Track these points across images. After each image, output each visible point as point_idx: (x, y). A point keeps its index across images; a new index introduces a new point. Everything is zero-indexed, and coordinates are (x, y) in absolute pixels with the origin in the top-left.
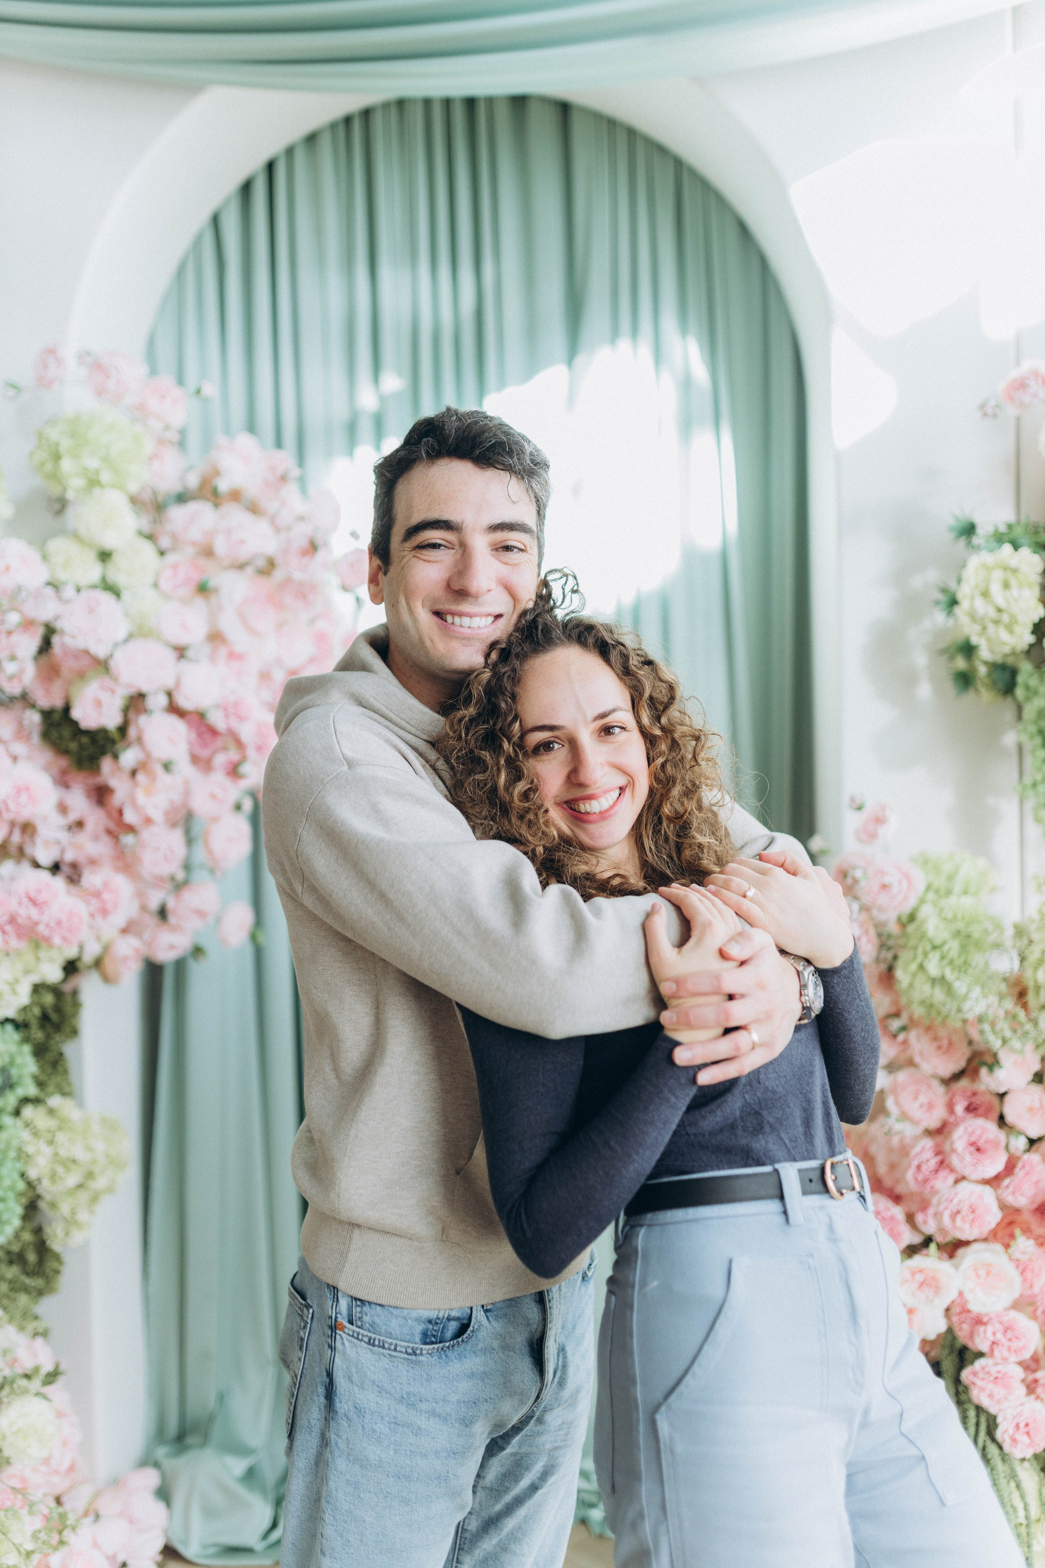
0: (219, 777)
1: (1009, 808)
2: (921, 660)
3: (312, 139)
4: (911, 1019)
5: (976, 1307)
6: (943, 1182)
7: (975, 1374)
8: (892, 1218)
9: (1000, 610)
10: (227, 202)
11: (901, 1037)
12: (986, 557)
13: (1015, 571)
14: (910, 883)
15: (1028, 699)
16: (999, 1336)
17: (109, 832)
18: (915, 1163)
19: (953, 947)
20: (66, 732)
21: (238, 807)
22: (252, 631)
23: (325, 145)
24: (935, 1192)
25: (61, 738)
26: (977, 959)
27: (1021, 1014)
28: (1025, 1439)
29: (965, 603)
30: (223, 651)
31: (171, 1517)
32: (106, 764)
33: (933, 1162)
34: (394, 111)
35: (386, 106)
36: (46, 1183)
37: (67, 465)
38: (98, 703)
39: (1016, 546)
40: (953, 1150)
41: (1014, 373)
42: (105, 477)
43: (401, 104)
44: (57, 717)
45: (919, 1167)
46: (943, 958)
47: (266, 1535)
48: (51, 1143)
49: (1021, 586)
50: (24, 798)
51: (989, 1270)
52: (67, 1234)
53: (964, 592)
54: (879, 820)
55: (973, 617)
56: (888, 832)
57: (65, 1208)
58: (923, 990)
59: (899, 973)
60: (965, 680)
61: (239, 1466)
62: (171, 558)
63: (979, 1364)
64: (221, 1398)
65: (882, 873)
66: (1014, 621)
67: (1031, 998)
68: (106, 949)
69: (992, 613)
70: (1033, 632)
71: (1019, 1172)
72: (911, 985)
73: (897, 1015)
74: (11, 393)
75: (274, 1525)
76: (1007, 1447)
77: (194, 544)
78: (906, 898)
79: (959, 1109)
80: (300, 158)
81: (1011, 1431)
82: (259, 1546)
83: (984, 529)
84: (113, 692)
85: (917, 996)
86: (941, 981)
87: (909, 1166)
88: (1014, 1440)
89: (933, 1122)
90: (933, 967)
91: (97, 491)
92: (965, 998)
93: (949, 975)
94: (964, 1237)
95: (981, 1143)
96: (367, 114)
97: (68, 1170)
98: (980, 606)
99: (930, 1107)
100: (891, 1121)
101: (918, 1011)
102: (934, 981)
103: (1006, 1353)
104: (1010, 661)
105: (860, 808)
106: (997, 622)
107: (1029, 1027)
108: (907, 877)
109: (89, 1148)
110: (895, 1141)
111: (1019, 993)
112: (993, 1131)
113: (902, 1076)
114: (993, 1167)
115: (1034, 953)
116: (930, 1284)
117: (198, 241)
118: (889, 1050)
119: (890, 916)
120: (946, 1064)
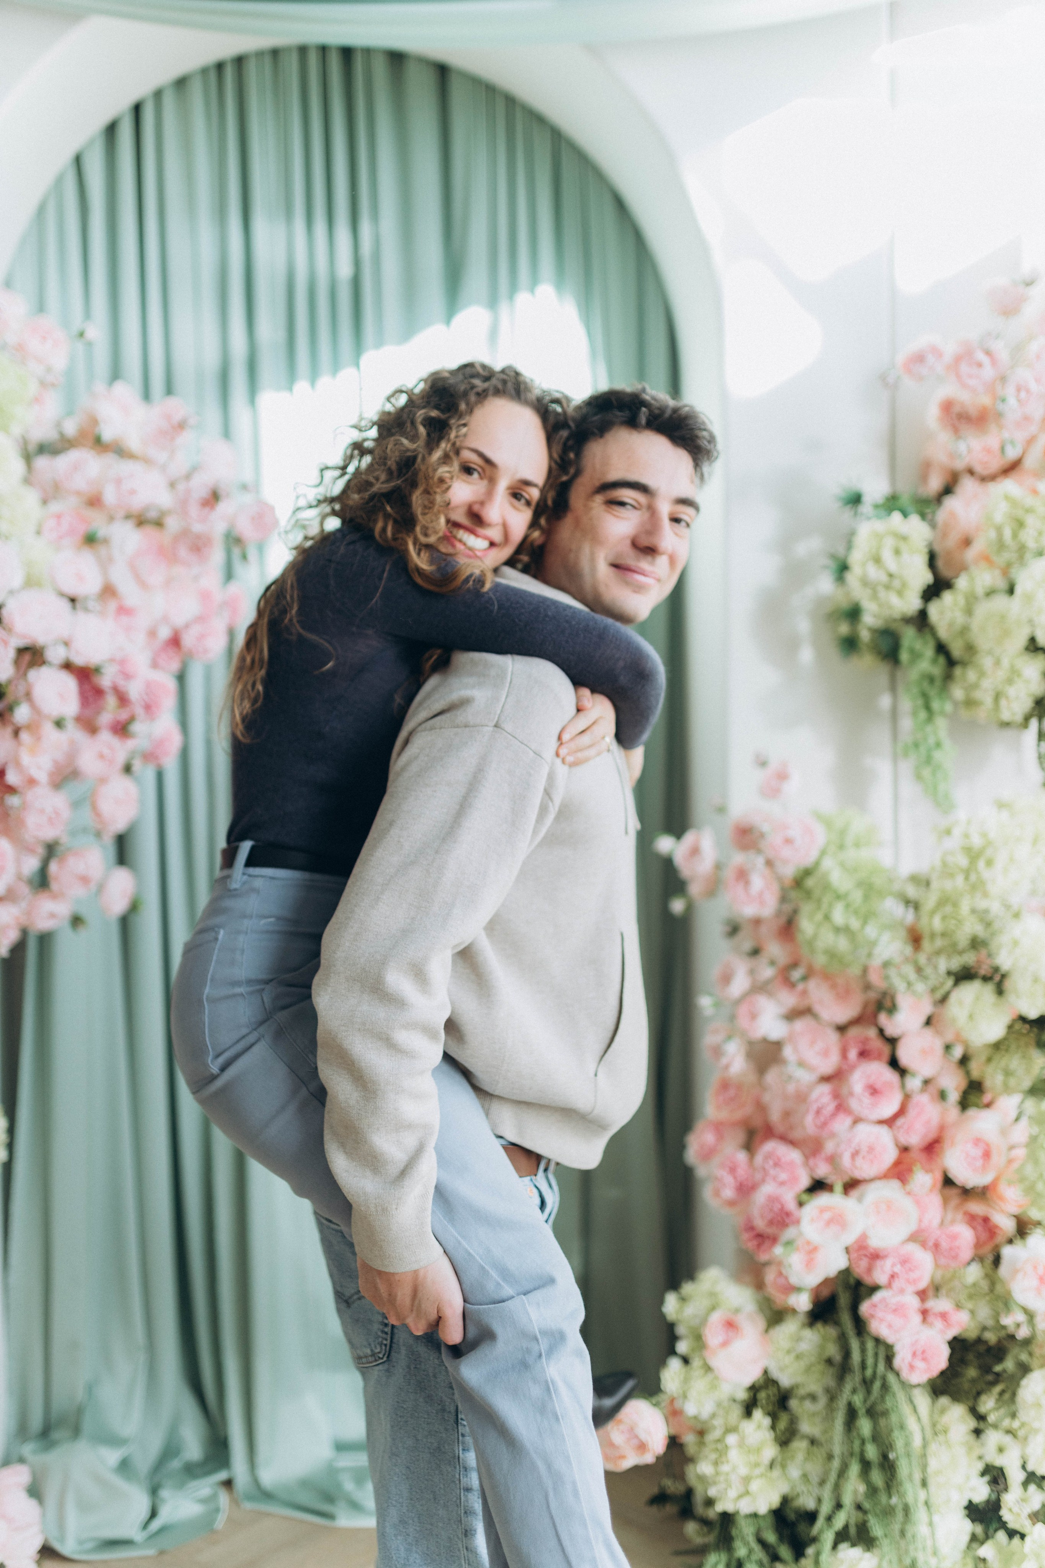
0: (106, 736)
1: (883, 767)
2: (804, 626)
3: (181, 83)
4: (811, 968)
5: (875, 1242)
6: (841, 1124)
7: (875, 1306)
8: (794, 1162)
9: (891, 575)
10: (90, 143)
11: (800, 987)
12: (875, 525)
13: (904, 538)
14: (812, 837)
15: (910, 666)
16: (898, 1269)
18: (815, 1107)
19: (857, 896)
21: (128, 769)
22: (143, 584)
23: (196, 90)
24: (833, 1135)
26: (880, 907)
28: (922, 1364)
29: (856, 569)
30: (112, 605)
31: (44, 1515)
33: (831, 1107)
34: (268, 60)
35: (260, 54)
39: (905, 515)
40: (851, 1094)
41: (913, 347)
43: (275, 53)
45: (818, 1112)
46: (848, 906)
47: (146, 1526)
49: (910, 553)
51: (889, 1205)
53: (856, 558)
54: (782, 776)
55: (865, 582)
56: (792, 787)
58: (827, 939)
59: (801, 924)
60: (850, 644)
61: (112, 1456)
62: (55, 507)
63: (878, 1297)
64: (90, 1389)
65: (786, 827)
66: (904, 585)
67: (926, 944)
69: (884, 578)
70: (921, 598)
71: (912, 1112)
72: (814, 935)
73: (795, 965)
75: (153, 1514)
76: (905, 1374)
77: (78, 493)
78: (808, 850)
79: (853, 1054)
80: (169, 101)
81: (909, 1357)
82: (138, 1536)
83: (870, 498)
84: (6, 643)
85: (820, 944)
86: (845, 930)
87: (807, 1111)
88: (912, 1367)
89: (828, 1069)
90: (839, 916)
92: (873, 944)
93: (855, 924)
94: (862, 1176)
95: (878, 1086)
96: (240, 61)
100: (788, 1067)
101: (820, 960)
102: (837, 930)
103: (904, 1284)
104: (895, 626)
105: (763, 765)
106: (888, 587)
108: (807, 832)
110: (792, 1088)
111: (916, 939)
112: (889, 1075)
113: (800, 1025)
114: (889, 1108)
115: (930, 901)
116: (837, 1221)
117: (59, 181)
118: (789, 999)
119: (789, 871)
120: (843, 1013)
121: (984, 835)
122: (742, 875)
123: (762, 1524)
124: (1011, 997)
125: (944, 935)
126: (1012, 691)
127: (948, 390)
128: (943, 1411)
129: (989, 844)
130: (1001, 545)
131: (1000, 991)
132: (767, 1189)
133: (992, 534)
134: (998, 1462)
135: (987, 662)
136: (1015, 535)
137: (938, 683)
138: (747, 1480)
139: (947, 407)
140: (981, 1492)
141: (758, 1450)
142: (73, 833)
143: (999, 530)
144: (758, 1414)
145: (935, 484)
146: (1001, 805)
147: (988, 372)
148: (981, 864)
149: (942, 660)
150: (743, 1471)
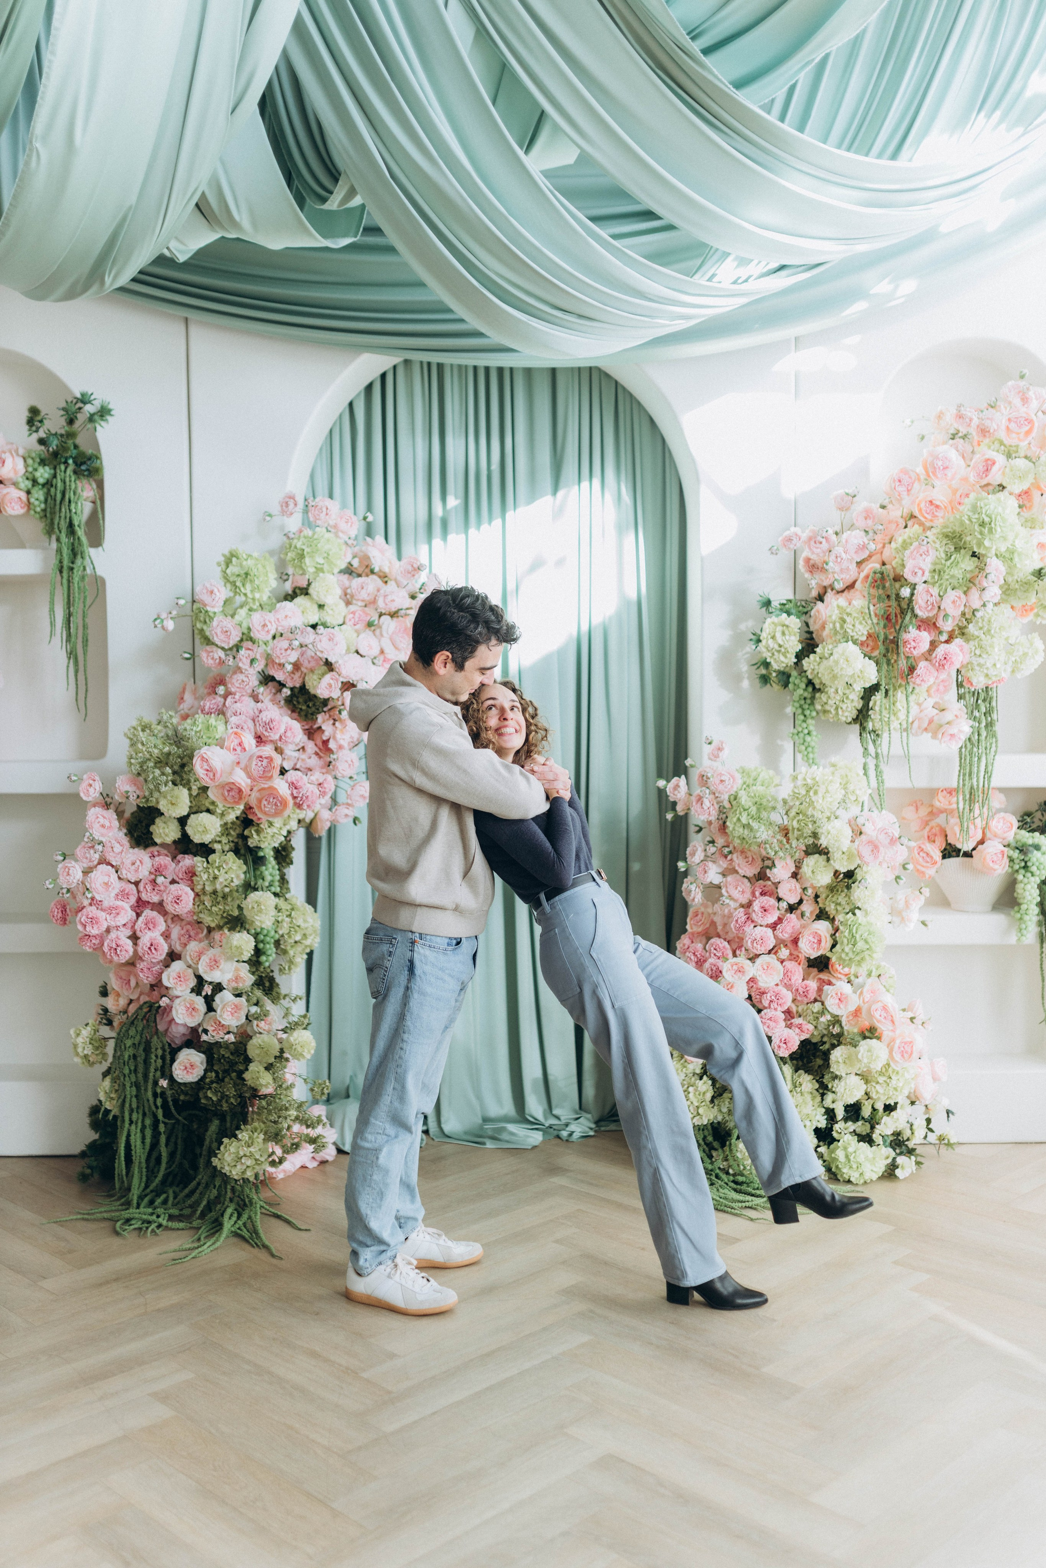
1: (788, 746)
2: (744, 668)
4: (735, 848)
5: (762, 985)
6: (749, 928)
8: (724, 947)
9: (780, 646)
11: (729, 858)
12: (774, 619)
13: (787, 626)
14: (734, 780)
15: (795, 690)
16: (773, 998)
17: (316, 754)
19: (753, 810)
20: (301, 700)
22: (396, 648)
24: (744, 932)
25: (298, 703)
26: (764, 814)
27: (785, 841)
28: (784, 1046)
29: (764, 642)
32: (320, 718)
33: (744, 918)
36: (286, 937)
37: (307, 560)
38: (330, 686)
39: (789, 614)
40: (754, 912)
41: (787, 533)
42: (326, 567)
44: (296, 691)
46: (749, 815)
48: (289, 916)
49: (790, 635)
50: (289, 734)
51: (768, 966)
52: (290, 969)
53: (763, 636)
54: (720, 749)
55: (768, 648)
56: (724, 754)
57: (291, 953)
58: (741, 832)
59: (728, 823)
60: (765, 679)
62: (352, 608)
65: (721, 775)
66: (788, 650)
67: (790, 835)
68: (316, 815)
69: (776, 647)
70: (797, 656)
71: (785, 922)
72: (734, 829)
73: (728, 846)
74: (268, 518)
77: (363, 601)
78: (732, 787)
79: (757, 894)
81: (778, 1043)
83: (775, 604)
84: (337, 680)
85: (736, 834)
86: (747, 826)
87: (733, 922)
89: (744, 901)
90: (744, 820)
91: (321, 575)
92: (757, 831)
93: (751, 822)
94: (758, 953)
95: (767, 908)
97: (296, 931)
98: (771, 643)
99: (743, 892)
100: (724, 898)
101: (737, 842)
102: (744, 826)
103: (776, 1006)
104: (787, 670)
105: (710, 743)
106: (779, 651)
107: (787, 846)
108: (733, 777)
109: (305, 921)
110: (726, 911)
111: (785, 832)
112: (772, 901)
113: (729, 878)
114: (772, 918)
115: (792, 813)
116: (740, 971)
117: (341, 416)
118: (724, 864)
119: (725, 797)
120: (751, 871)
121: (814, 779)
122: (700, 799)
123: (706, 1133)
124: (832, 862)
125: (799, 830)
126: (844, 706)
127: (806, 553)
128: (799, 1076)
129: (816, 783)
130: (836, 632)
131: (828, 860)
132: (711, 960)
133: (831, 625)
134: (831, 1107)
135: (831, 691)
136: (842, 627)
137: (808, 701)
138: (698, 1107)
139: (808, 560)
140: (823, 1123)
141: (704, 1093)
142: (358, 774)
143: (834, 624)
144: (705, 1077)
145: (814, 593)
146: (834, 765)
147: (825, 546)
148: (811, 793)
149: (810, 689)
150: (696, 1104)
